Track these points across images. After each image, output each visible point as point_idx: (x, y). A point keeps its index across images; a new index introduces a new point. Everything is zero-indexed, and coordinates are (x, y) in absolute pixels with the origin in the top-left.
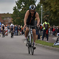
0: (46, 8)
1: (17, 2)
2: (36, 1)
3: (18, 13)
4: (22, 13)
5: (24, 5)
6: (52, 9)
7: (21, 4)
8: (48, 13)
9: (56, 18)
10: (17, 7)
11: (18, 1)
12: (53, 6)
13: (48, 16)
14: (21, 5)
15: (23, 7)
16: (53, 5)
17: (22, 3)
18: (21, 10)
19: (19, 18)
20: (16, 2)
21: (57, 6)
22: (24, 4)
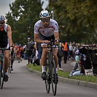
0: (60, 14)
1: (12, 6)
2: (43, 2)
3: (15, 23)
4: (20, 23)
5: (23, 10)
6: (69, 15)
7: (19, 8)
8: (63, 22)
9: (75, 30)
10: (12, 14)
11: (13, 4)
12: (70, 10)
13: (63, 26)
14: (19, 11)
15: (21, 14)
16: (70, 8)
17: (20, 6)
18: (19, 17)
19: (17, 31)
20: (10, 5)
21: (76, 11)
22: (23, 8)
